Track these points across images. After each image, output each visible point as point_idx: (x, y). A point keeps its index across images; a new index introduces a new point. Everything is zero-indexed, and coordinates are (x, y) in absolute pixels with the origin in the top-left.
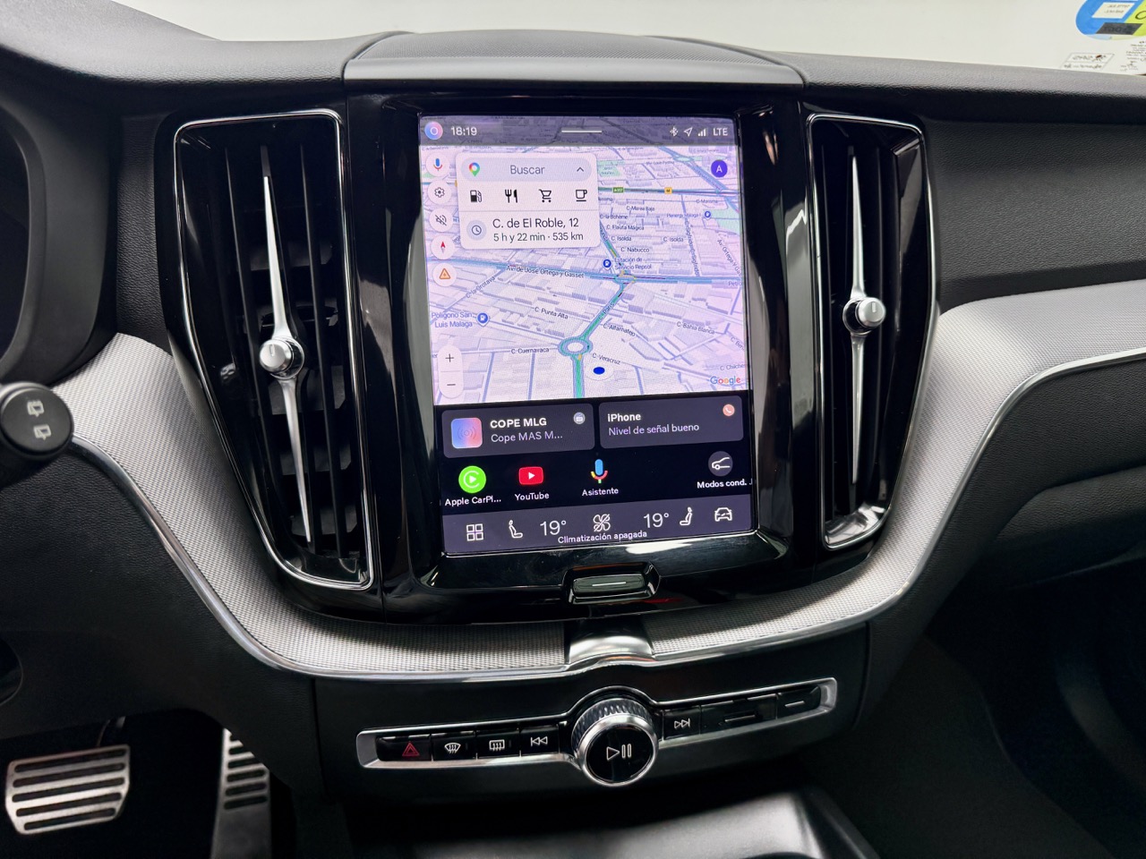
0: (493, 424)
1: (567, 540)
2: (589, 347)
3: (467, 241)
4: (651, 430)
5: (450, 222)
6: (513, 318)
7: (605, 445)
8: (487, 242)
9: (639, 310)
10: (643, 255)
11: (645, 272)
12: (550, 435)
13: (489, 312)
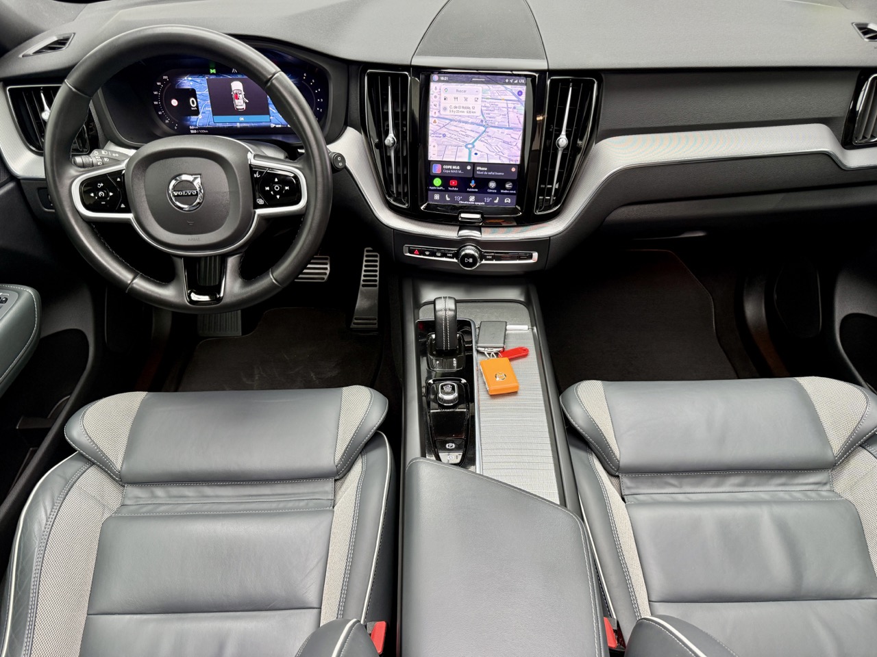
0: (444, 167)
1: (462, 202)
2: (474, 146)
3: (442, 112)
4: (489, 173)
5: (438, 106)
6: (453, 136)
7: (475, 176)
8: (448, 112)
9: (489, 136)
10: (493, 119)
11: (493, 125)
12: (460, 172)
13: (446, 134)
